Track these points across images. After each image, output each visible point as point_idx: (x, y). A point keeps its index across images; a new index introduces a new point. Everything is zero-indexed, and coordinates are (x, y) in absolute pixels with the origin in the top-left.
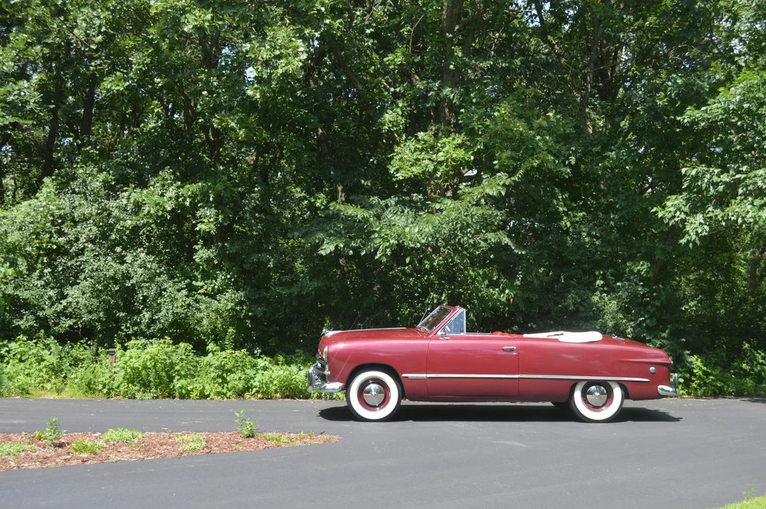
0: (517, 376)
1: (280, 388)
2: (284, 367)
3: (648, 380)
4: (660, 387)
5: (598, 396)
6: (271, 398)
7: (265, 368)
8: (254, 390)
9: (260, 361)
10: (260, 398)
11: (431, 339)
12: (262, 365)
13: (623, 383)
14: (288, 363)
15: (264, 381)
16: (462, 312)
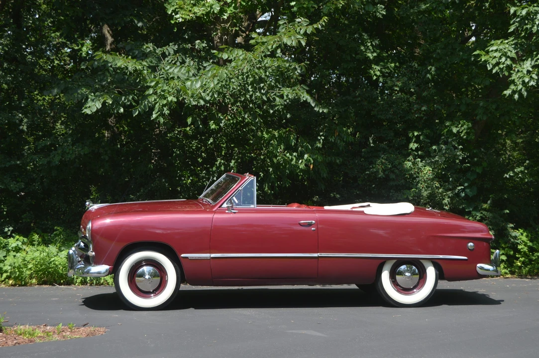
0: (316, 255)
1: (36, 272)
2: (40, 248)
3: (466, 258)
4: (479, 265)
5: (409, 277)
6: (25, 285)
7: (17, 250)
8: (5, 275)
9: (11, 240)
10: (12, 285)
11: (215, 212)
12: (14, 245)
13: (435, 261)
14: (46, 243)
15: (17, 265)
16: (252, 181)
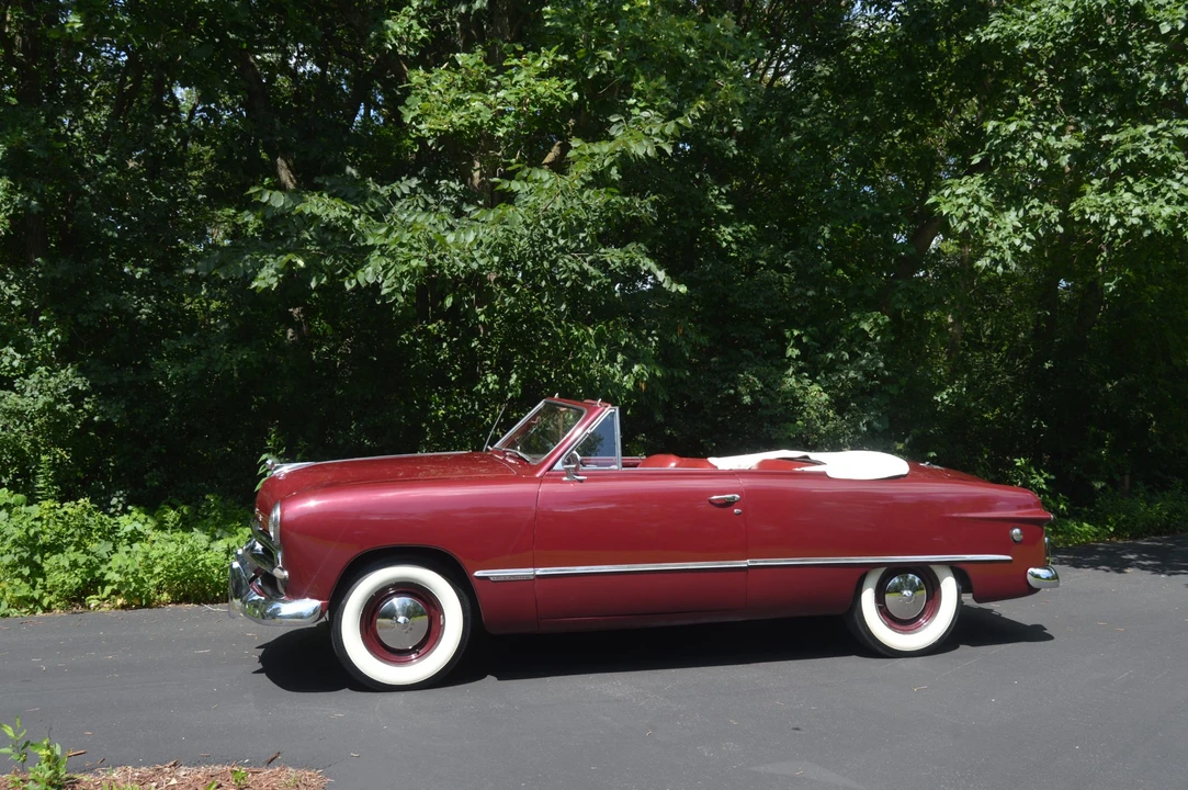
0: (747, 563)
1: (170, 580)
2: (178, 536)
3: (1009, 558)
4: (1030, 570)
5: (910, 598)
6: (149, 605)
7: (135, 537)
8: (108, 589)
9: (124, 520)
10: (123, 607)
11: (541, 480)
12: (129, 528)
13: (960, 566)
14: (186, 524)
15: (131, 570)
16: (612, 414)
